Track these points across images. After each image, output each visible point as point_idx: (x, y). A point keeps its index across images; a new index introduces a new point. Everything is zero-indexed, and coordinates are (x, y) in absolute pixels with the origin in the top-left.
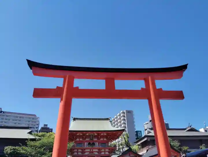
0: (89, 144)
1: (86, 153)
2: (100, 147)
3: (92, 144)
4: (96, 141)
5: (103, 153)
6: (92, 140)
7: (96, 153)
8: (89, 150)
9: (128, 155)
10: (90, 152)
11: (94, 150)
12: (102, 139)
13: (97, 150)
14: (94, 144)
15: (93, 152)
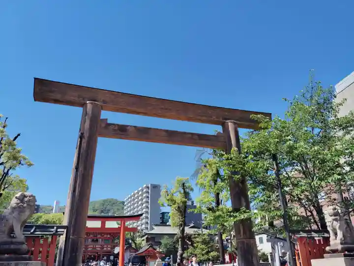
0: (93, 241)
1: (89, 249)
2: (103, 243)
3: (96, 240)
4: (100, 238)
5: (105, 249)
6: (96, 236)
7: (99, 249)
8: (92, 246)
9: (129, 251)
10: (93, 248)
11: (97, 246)
12: (105, 236)
13: (100, 246)
14: (97, 241)
15: (96, 248)
